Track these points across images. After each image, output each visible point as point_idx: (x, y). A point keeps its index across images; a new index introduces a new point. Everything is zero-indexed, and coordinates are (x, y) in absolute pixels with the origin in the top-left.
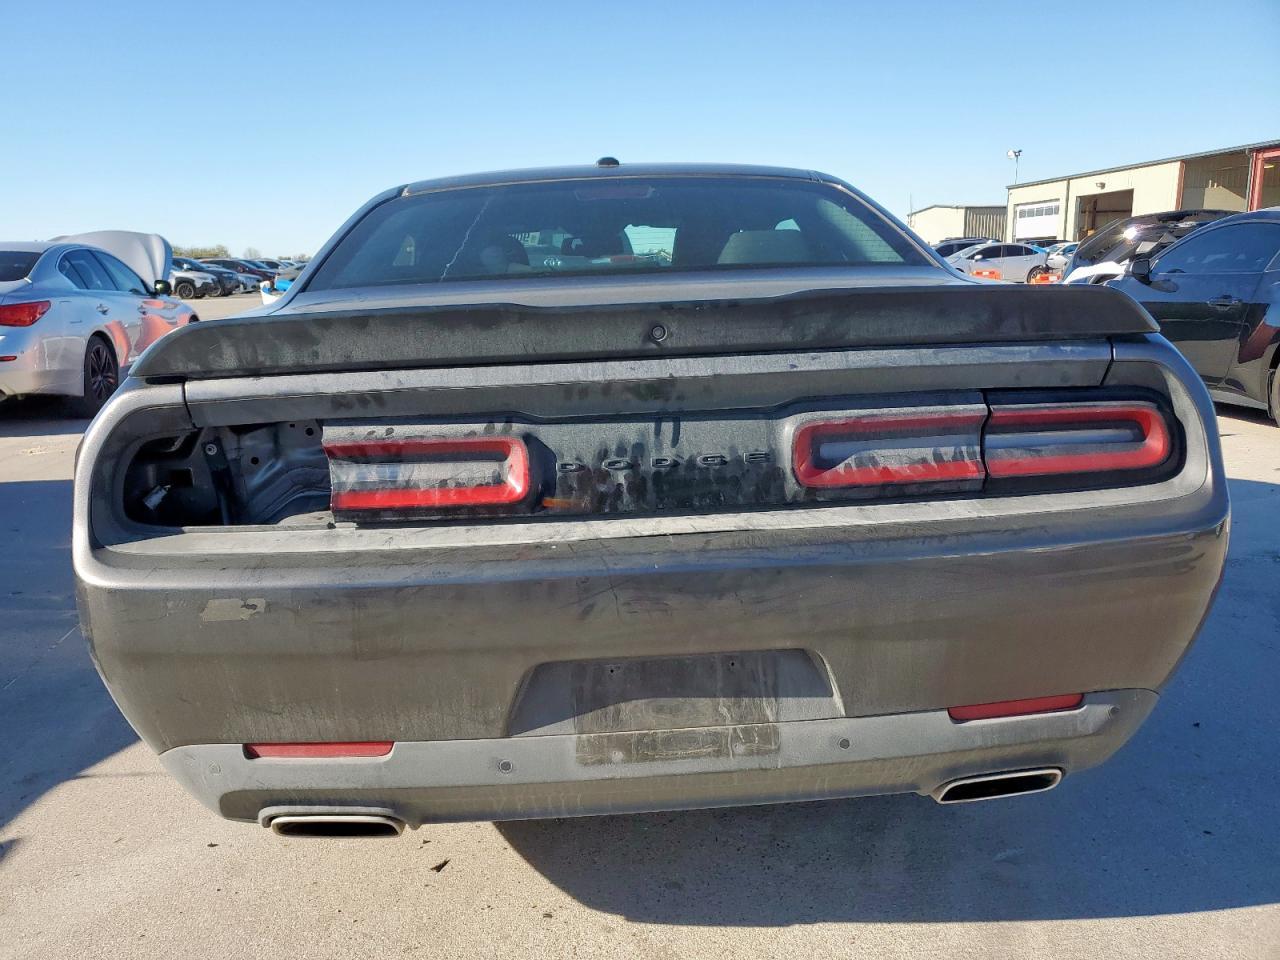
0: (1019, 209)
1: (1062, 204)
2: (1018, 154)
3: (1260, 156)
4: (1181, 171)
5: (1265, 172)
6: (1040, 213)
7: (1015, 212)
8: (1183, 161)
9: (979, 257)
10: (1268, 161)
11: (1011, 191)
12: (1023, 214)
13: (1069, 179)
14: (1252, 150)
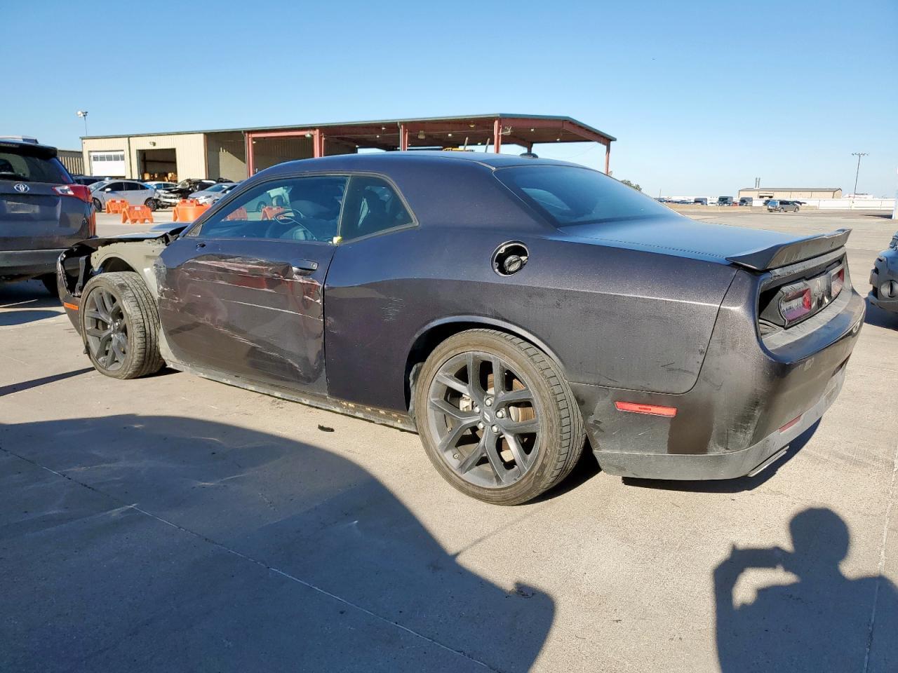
0: (92, 154)
1: (126, 153)
2: (85, 114)
3: (250, 136)
4: (204, 139)
5: (253, 145)
6: (109, 158)
7: (90, 157)
8: (205, 134)
9: (108, 190)
10: (254, 139)
11: (84, 141)
12: (96, 159)
13: (129, 137)
14: (245, 132)
